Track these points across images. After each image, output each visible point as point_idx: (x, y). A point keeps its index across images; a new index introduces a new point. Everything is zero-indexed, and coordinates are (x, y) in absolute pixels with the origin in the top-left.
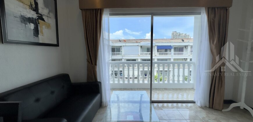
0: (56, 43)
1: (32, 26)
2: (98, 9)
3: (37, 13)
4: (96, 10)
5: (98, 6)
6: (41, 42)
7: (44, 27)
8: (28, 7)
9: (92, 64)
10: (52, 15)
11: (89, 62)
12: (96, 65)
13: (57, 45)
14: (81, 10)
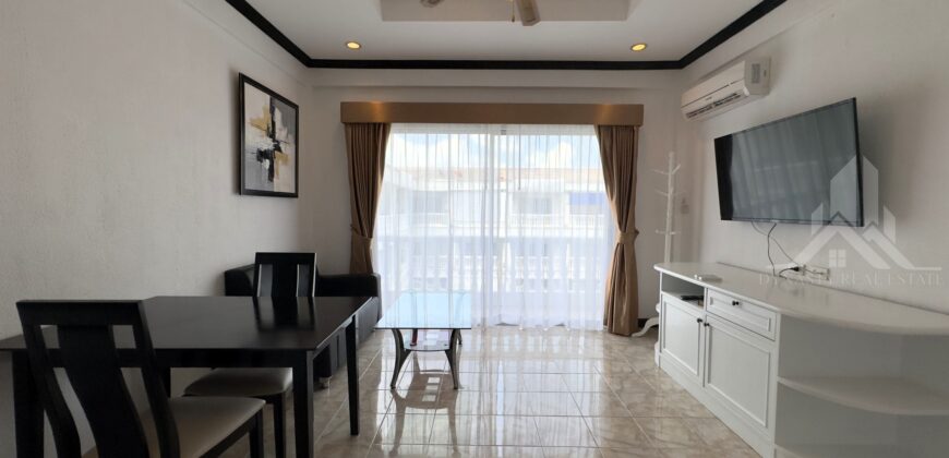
0: (293, 191)
1: (267, 163)
2: (380, 124)
3: (274, 140)
4: (375, 124)
5: (379, 118)
6: (276, 190)
7: (280, 162)
8: (264, 133)
9: (363, 235)
10: (291, 138)
11: (356, 230)
12: (371, 236)
13: (295, 195)
14: (343, 125)
